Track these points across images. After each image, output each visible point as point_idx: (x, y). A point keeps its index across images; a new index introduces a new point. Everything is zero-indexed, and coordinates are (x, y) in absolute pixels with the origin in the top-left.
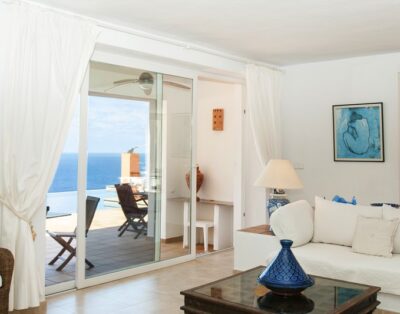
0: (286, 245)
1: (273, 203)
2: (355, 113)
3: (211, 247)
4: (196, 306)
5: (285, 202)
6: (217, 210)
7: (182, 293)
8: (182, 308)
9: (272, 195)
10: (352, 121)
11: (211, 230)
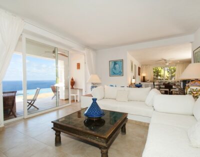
0: (95, 100)
1: (93, 87)
2: (115, 63)
3: (77, 101)
4: (57, 127)
5: (96, 87)
6: (78, 91)
7: (52, 122)
8: (52, 128)
9: (92, 85)
10: (114, 65)
11: (77, 96)
